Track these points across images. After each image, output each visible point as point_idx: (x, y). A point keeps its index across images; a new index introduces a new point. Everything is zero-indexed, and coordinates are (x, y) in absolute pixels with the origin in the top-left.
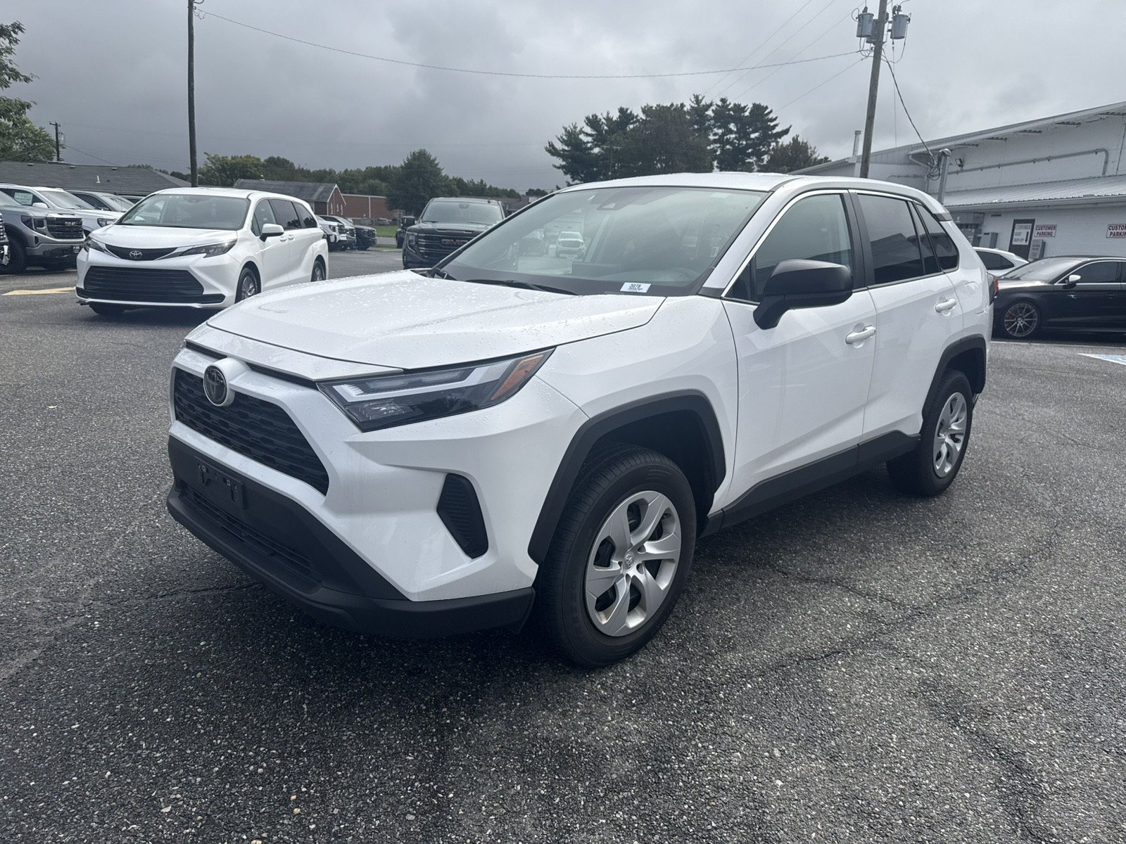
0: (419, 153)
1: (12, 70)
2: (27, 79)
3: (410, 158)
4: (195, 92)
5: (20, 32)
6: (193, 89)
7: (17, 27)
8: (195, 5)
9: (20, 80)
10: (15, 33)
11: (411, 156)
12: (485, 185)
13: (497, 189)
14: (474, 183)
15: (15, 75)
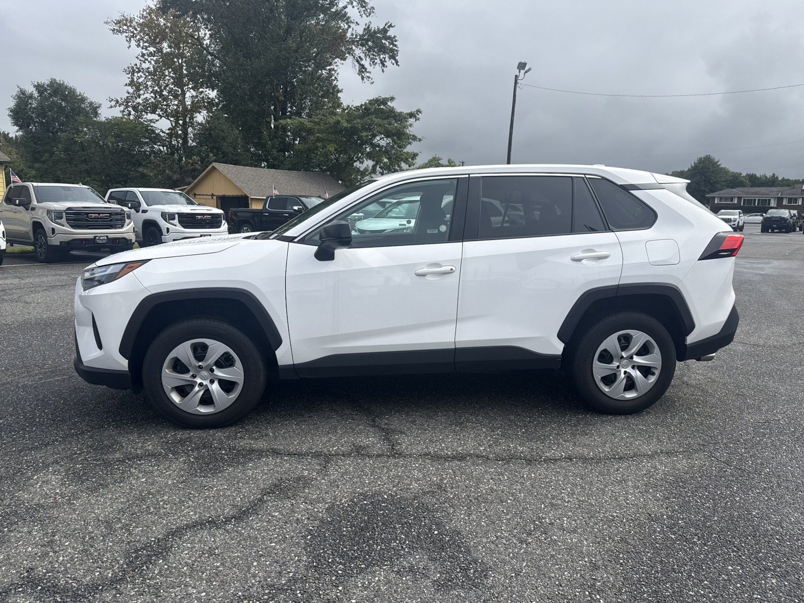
0: (705, 158)
1: (413, 136)
2: (420, 140)
3: (696, 162)
4: (513, 135)
5: (420, 114)
6: (512, 134)
7: (419, 111)
8: (518, 81)
9: (417, 141)
10: (418, 115)
11: (698, 160)
12: (777, 178)
13: (789, 180)
14: (766, 177)
15: (415, 138)
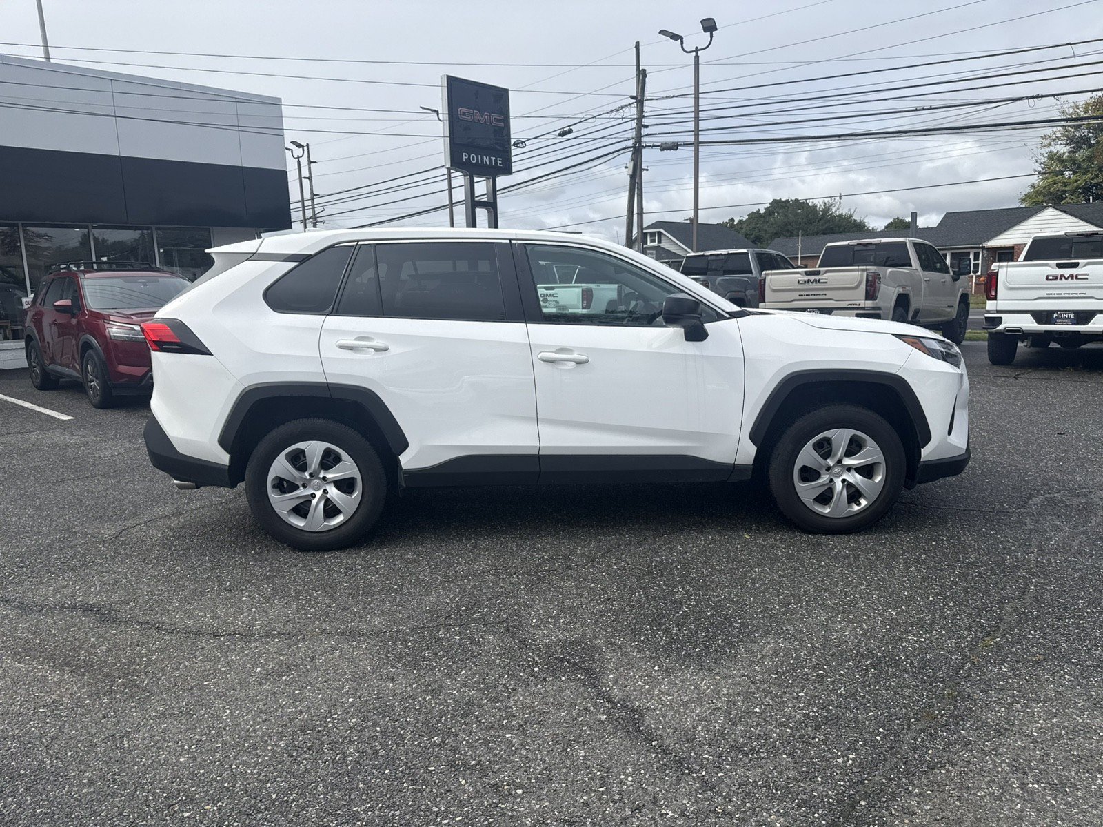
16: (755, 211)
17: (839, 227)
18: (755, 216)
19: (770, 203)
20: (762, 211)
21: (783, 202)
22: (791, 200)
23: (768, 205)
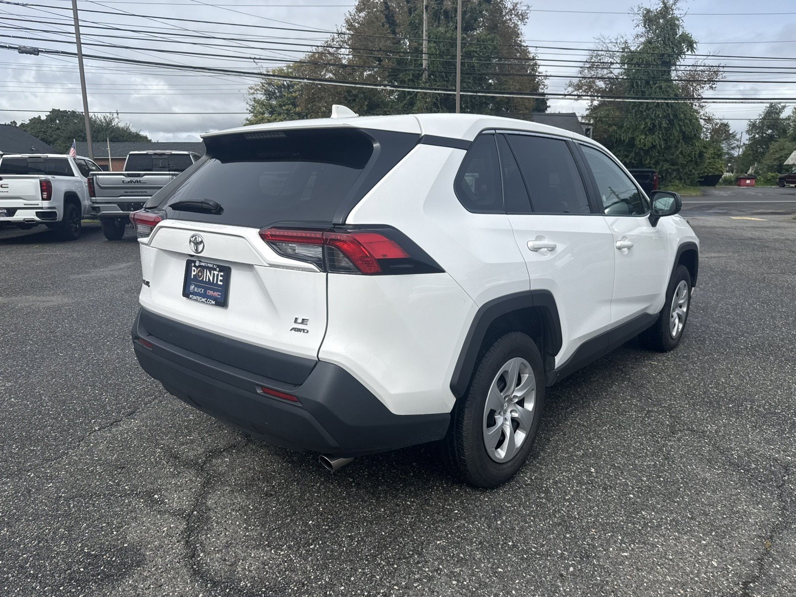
16: (36, 117)
17: (123, 137)
18: (36, 121)
19: (50, 112)
20: (43, 118)
21: (62, 112)
22: (69, 111)
23: (49, 113)
